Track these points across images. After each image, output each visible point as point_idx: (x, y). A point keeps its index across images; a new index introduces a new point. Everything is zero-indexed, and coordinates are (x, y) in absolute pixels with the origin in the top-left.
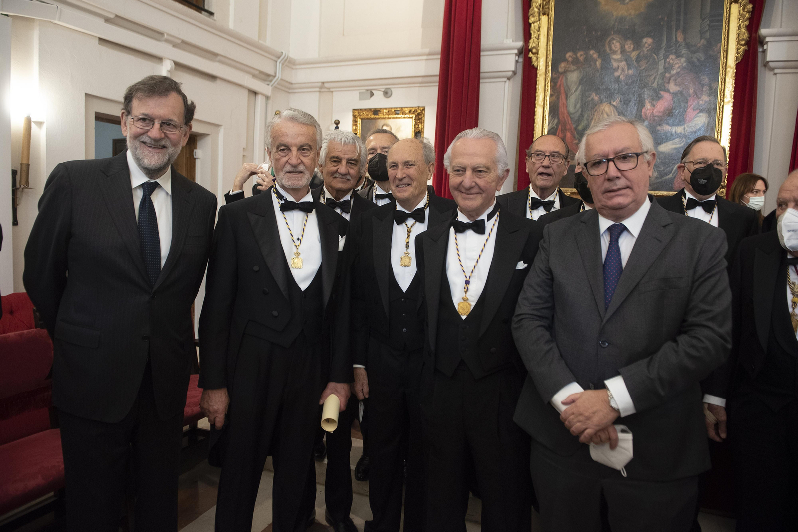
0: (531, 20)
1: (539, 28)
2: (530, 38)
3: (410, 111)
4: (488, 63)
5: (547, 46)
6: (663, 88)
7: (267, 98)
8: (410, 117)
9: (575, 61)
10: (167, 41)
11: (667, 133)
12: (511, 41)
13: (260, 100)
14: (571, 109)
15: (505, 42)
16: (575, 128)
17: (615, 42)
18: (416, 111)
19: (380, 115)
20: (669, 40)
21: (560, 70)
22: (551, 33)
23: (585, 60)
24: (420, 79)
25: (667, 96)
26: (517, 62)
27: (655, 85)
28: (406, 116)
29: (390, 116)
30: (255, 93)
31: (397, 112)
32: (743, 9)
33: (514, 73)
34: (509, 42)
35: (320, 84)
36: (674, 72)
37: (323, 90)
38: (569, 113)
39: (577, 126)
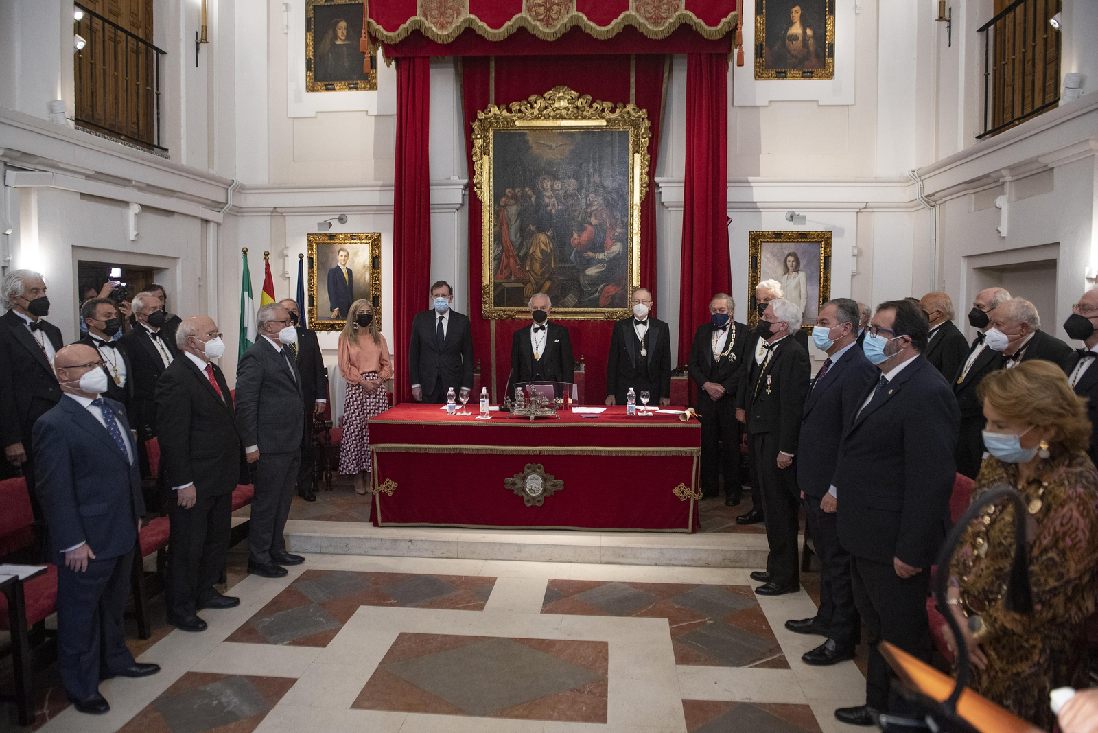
0: (475, 159)
1: (482, 165)
2: (474, 174)
3: (367, 237)
4: (437, 196)
5: (489, 182)
6: (586, 220)
7: (218, 224)
8: (367, 243)
9: (514, 197)
10: (134, 186)
11: (591, 258)
12: (457, 177)
13: (212, 227)
14: (513, 238)
15: (452, 178)
16: (517, 255)
17: (546, 181)
18: (372, 237)
19: (336, 241)
20: (589, 181)
21: (502, 204)
22: (492, 170)
23: (522, 195)
24: (375, 208)
25: (589, 228)
26: (464, 195)
27: (580, 219)
28: (362, 242)
29: (346, 242)
30: (206, 221)
31: (353, 238)
32: (644, 159)
33: (462, 205)
34: (455, 179)
35: (272, 209)
36: (594, 208)
37: (274, 214)
38: (511, 242)
39: (519, 253)
